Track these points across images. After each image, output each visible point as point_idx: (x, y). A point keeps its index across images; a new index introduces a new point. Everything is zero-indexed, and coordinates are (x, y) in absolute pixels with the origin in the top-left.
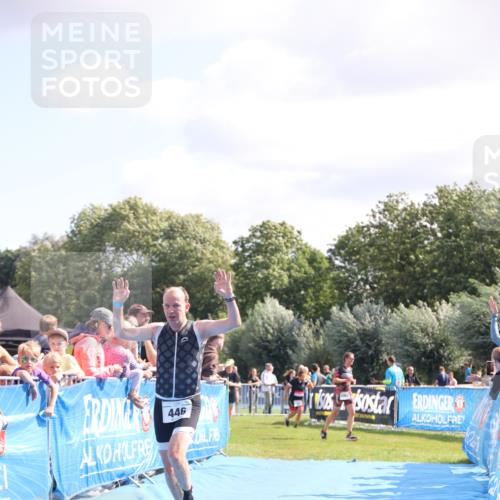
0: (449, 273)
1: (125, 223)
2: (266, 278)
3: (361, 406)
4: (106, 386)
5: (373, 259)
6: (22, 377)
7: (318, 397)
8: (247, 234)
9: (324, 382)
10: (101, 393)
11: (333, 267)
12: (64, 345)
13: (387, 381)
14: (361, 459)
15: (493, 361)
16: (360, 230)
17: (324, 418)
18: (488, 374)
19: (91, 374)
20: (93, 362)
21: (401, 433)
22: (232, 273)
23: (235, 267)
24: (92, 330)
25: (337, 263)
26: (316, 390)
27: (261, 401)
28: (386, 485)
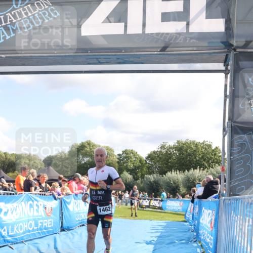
0: (180, 166)
1: (86, 149)
2: (127, 166)
3: (154, 204)
4: (78, 196)
5: (158, 161)
6: (53, 193)
7: (141, 201)
8: (121, 153)
9: (143, 197)
10: (77, 198)
11: (146, 163)
12: (66, 184)
13: (162, 197)
14: (153, 220)
15: (192, 192)
16: (154, 152)
17: (143, 208)
18: (191, 195)
19: (73, 192)
20: (74, 189)
21: (165, 213)
22: (117, 164)
23: (118, 162)
24: (74, 180)
25: (148, 162)
26: (140, 199)
27: (124, 202)
28: (160, 228)
